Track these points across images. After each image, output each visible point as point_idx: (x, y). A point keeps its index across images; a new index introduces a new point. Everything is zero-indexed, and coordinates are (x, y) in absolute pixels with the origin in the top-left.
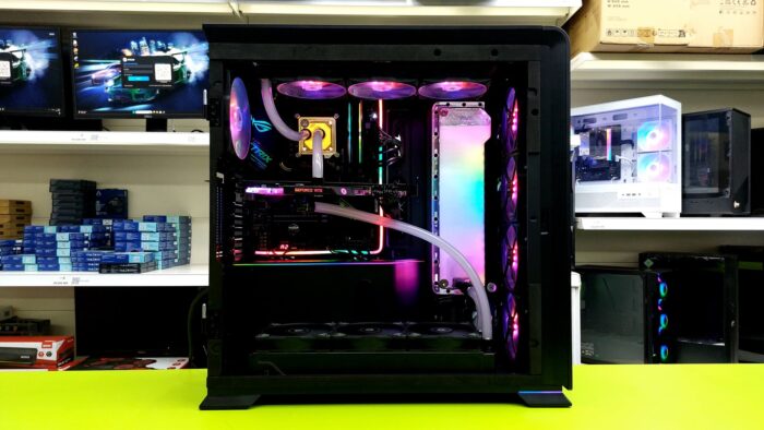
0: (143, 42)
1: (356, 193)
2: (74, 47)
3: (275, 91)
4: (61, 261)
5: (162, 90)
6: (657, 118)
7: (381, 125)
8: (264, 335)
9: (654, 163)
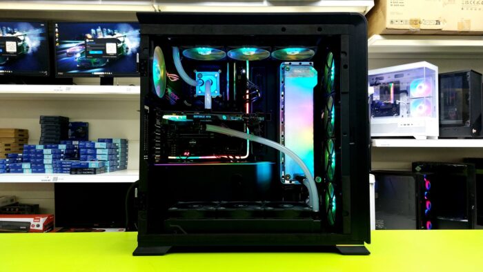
0: (99, 30)
1: (232, 119)
2: (56, 33)
3: (181, 55)
4: (46, 167)
5: (110, 59)
6: (423, 76)
7: (248, 77)
8: (174, 208)
9: (421, 105)
